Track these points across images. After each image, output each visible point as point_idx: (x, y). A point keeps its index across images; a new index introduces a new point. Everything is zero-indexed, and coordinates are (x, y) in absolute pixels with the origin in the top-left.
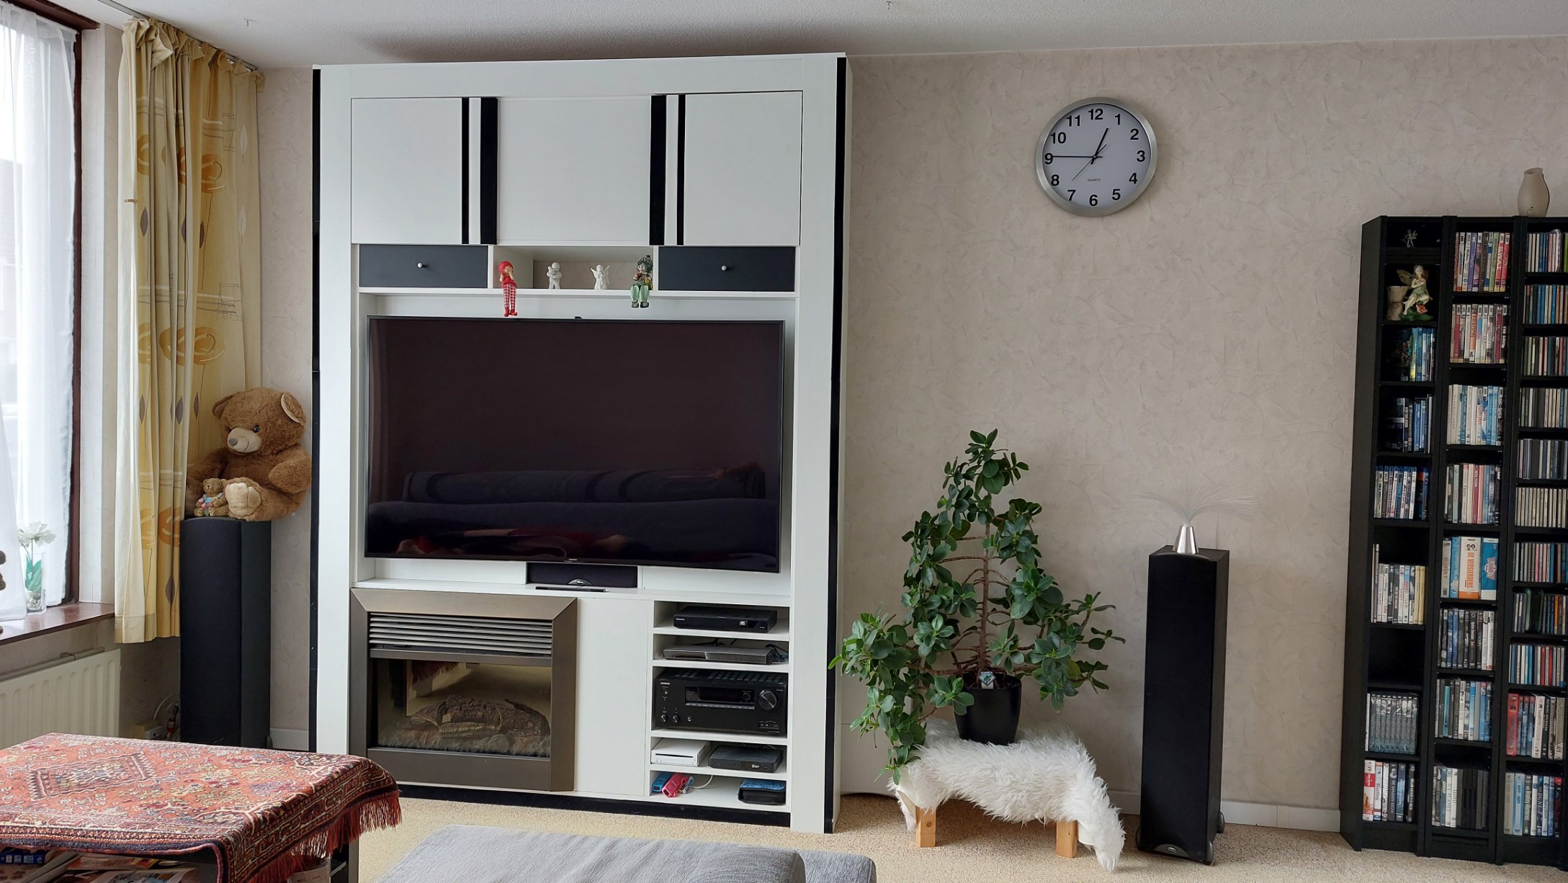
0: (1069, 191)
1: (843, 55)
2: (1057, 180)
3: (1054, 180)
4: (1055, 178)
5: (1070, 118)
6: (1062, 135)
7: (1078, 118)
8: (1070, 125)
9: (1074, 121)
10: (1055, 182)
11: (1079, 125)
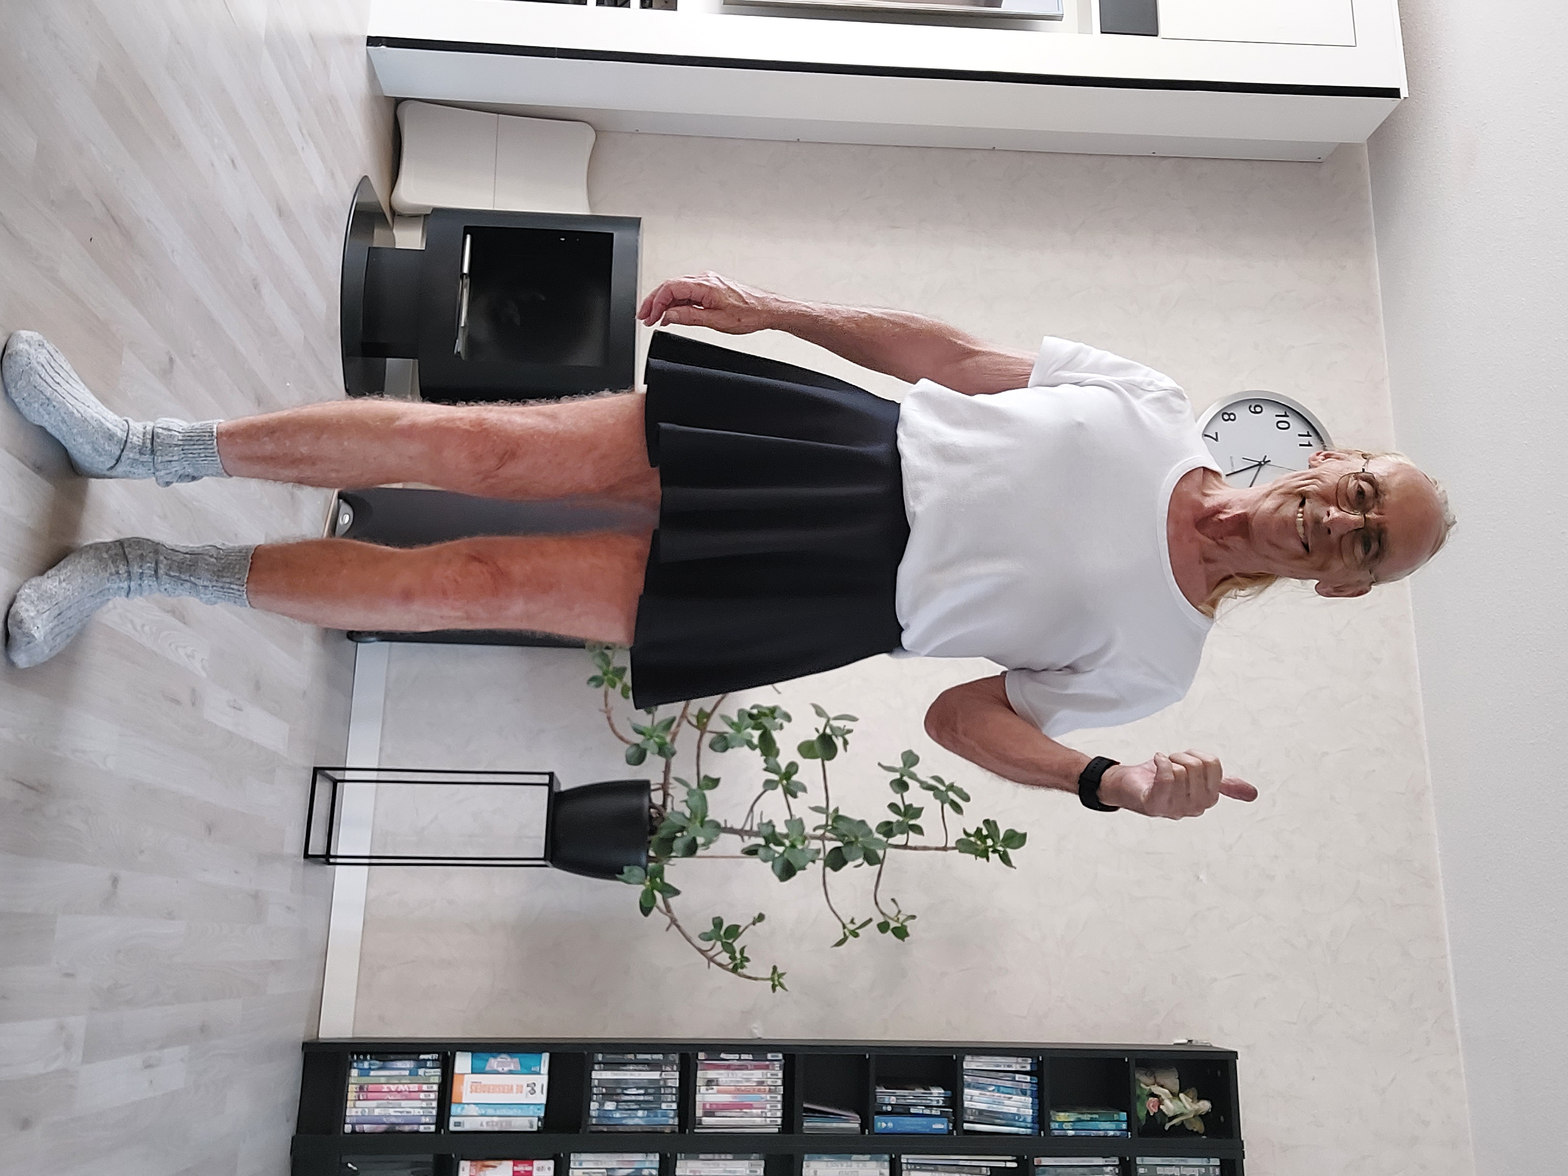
0: (1216, 433)
1: (1404, 93)
2: (1230, 419)
3: (1229, 415)
4: (1232, 417)
5: (1309, 435)
6: (1286, 425)
7: (1309, 445)
8: (1300, 435)
9: (1305, 440)
10: (1226, 417)
11: (1301, 445)
